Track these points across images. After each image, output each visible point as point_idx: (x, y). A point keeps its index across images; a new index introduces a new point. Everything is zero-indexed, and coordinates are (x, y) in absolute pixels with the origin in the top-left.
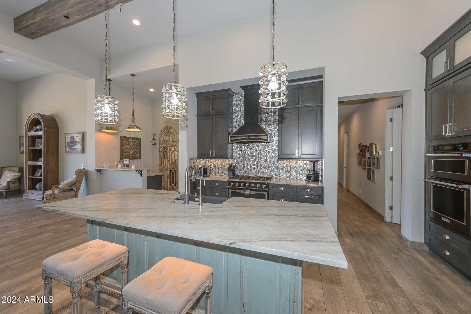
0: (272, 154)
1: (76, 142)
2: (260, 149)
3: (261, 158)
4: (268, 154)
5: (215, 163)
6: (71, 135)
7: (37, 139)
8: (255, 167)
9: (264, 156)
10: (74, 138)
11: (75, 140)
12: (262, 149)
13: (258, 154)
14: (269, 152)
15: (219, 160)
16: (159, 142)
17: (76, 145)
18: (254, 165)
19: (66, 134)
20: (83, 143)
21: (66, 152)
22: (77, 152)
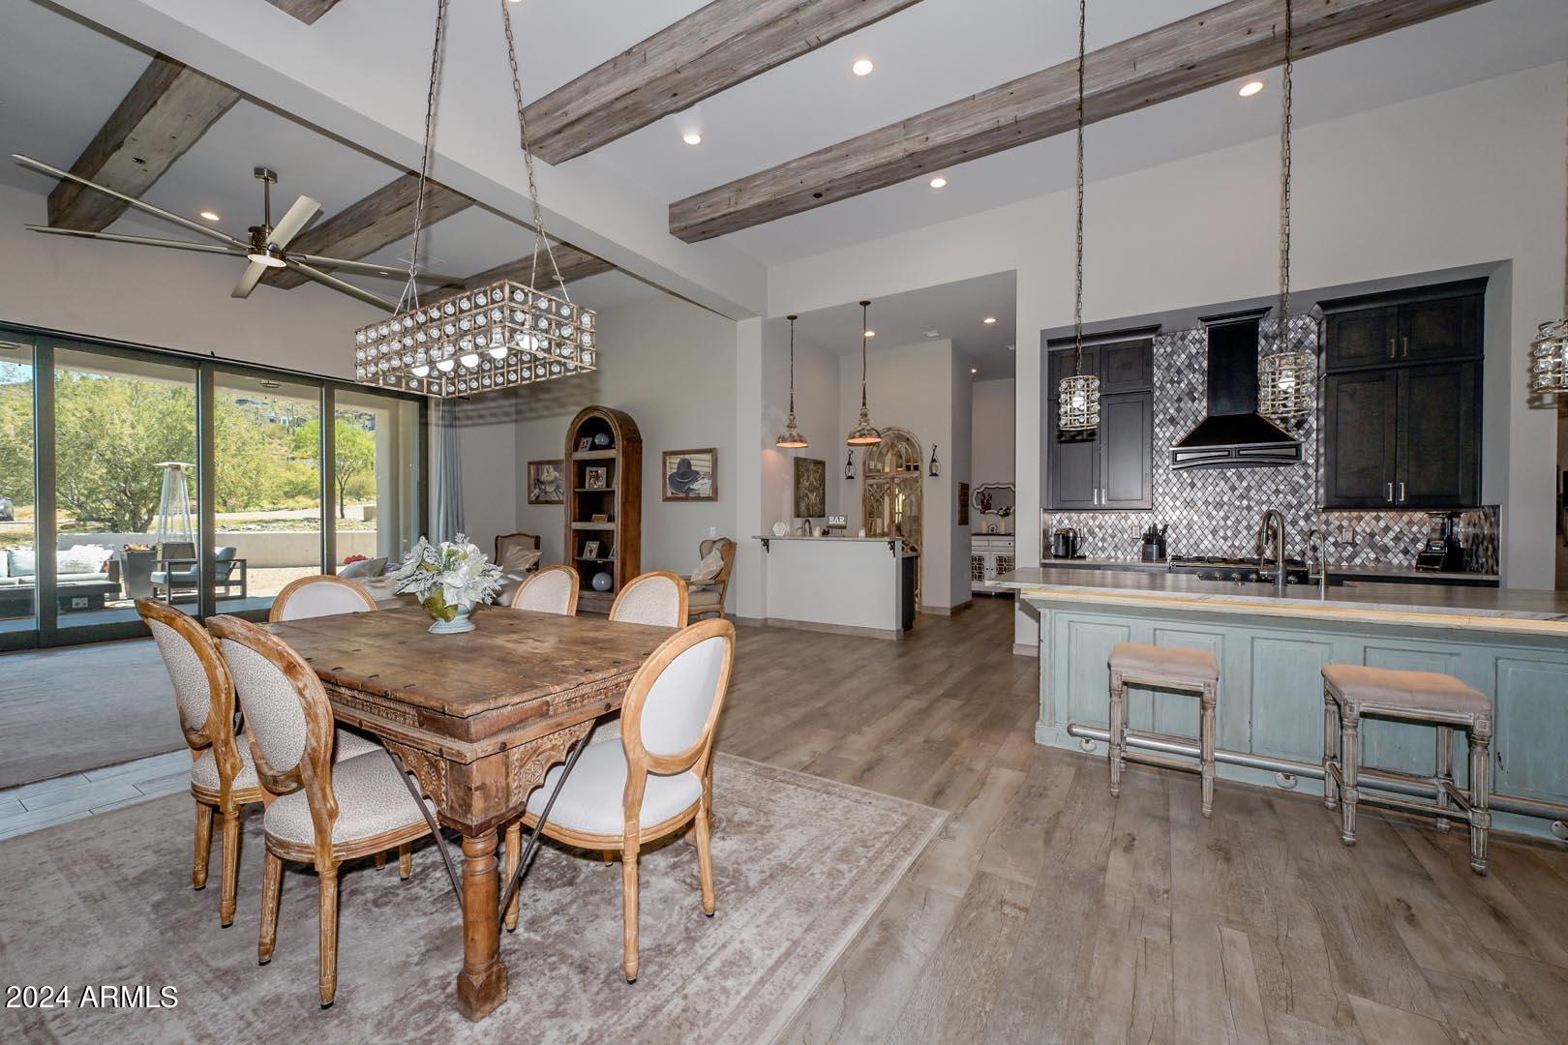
0: (1289, 498)
1: (697, 473)
2: (1245, 484)
3: (1249, 508)
4: (1273, 498)
5: (1091, 523)
6: (682, 456)
7: (588, 469)
8: (1229, 533)
9: (1260, 503)
10: (689, 465)
11: (693, 468)
12: (1253, 484)
13: (1242, 497)
14: (1277, 492)
15: (1107, 517)
16: (864, 471)
17: (695, 480)
18: (1226, 528)
19: (666, 454)
20: (714, 475)
21: (666, 499)
22: (698, 499)
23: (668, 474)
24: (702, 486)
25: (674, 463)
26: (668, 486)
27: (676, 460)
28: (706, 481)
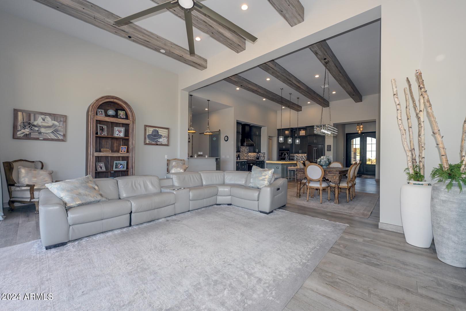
1: (161, 135)
6: (154, 128)
11: (159, 134)
17: (160, 138)
19: (146, 126)
20: (168, 137)
21: (146, 144)
22: (162, 145)
23: (147, 134)
24: (163, 140)
25: (150, 131)
26: (147, 139)
27: (152, 129)
28: (165, 139)
